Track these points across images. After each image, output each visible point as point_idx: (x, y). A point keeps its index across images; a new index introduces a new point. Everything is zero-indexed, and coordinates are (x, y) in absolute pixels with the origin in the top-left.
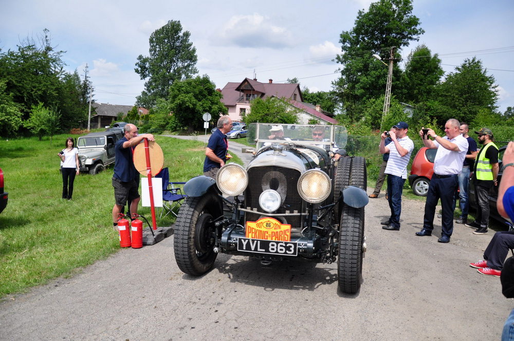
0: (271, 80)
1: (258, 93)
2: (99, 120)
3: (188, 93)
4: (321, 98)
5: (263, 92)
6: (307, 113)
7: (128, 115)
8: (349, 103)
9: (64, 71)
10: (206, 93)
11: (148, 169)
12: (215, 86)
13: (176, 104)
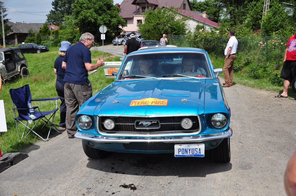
1: (152, 5)
2: (16, 36)
3: (90, 9)
4: (207, 5)
5: (156, 3)
6: (194, 20)
7: (40, 31)
8: (232, 8)
10: (105, 8)
13: (79, 19)
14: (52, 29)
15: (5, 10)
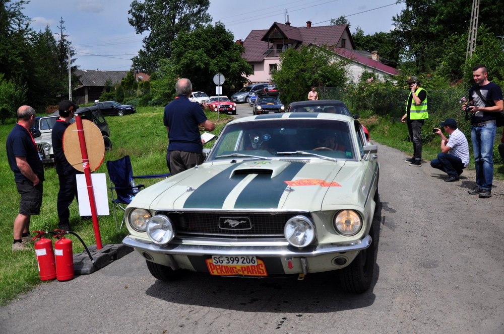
0: (309, 23)
1: (292, 41)
2: (86, 92)
3: (198, 49)
4: (380, 42)
5: (300, 39)
6: (359, 64)
7: (123, 83)
8: (418, 45)
9: (31, 29)
10: (221, 47)
11: (84, 162)
12: (232, 37)
13: (182, 64)
14: (140, 80)
15: (73, 54)
